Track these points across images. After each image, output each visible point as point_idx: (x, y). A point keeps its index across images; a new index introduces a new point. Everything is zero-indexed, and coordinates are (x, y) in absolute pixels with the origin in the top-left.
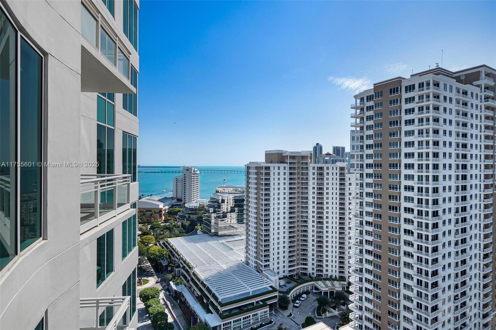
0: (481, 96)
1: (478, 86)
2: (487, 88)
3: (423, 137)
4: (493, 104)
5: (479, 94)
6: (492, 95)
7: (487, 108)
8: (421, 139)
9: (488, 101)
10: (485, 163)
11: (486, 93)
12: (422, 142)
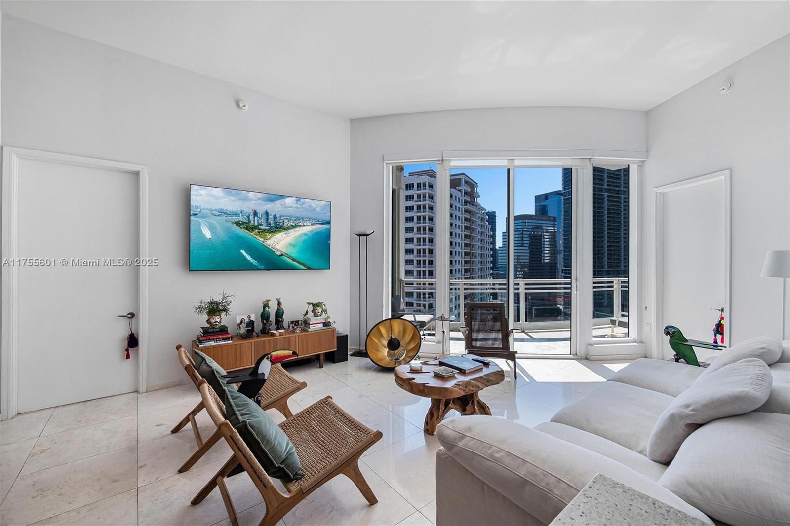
0: (462, 200)
1: (460, 191)
2: (466, 193)
3: (421, 234)
4: (470, 208)
5: (461, 198)
6: (469, 200)
7: (466, 211)
8: (419, 236)
9: (466, 205)
10: (465, 259)
11: (465, 198)
12: (420, 238)
